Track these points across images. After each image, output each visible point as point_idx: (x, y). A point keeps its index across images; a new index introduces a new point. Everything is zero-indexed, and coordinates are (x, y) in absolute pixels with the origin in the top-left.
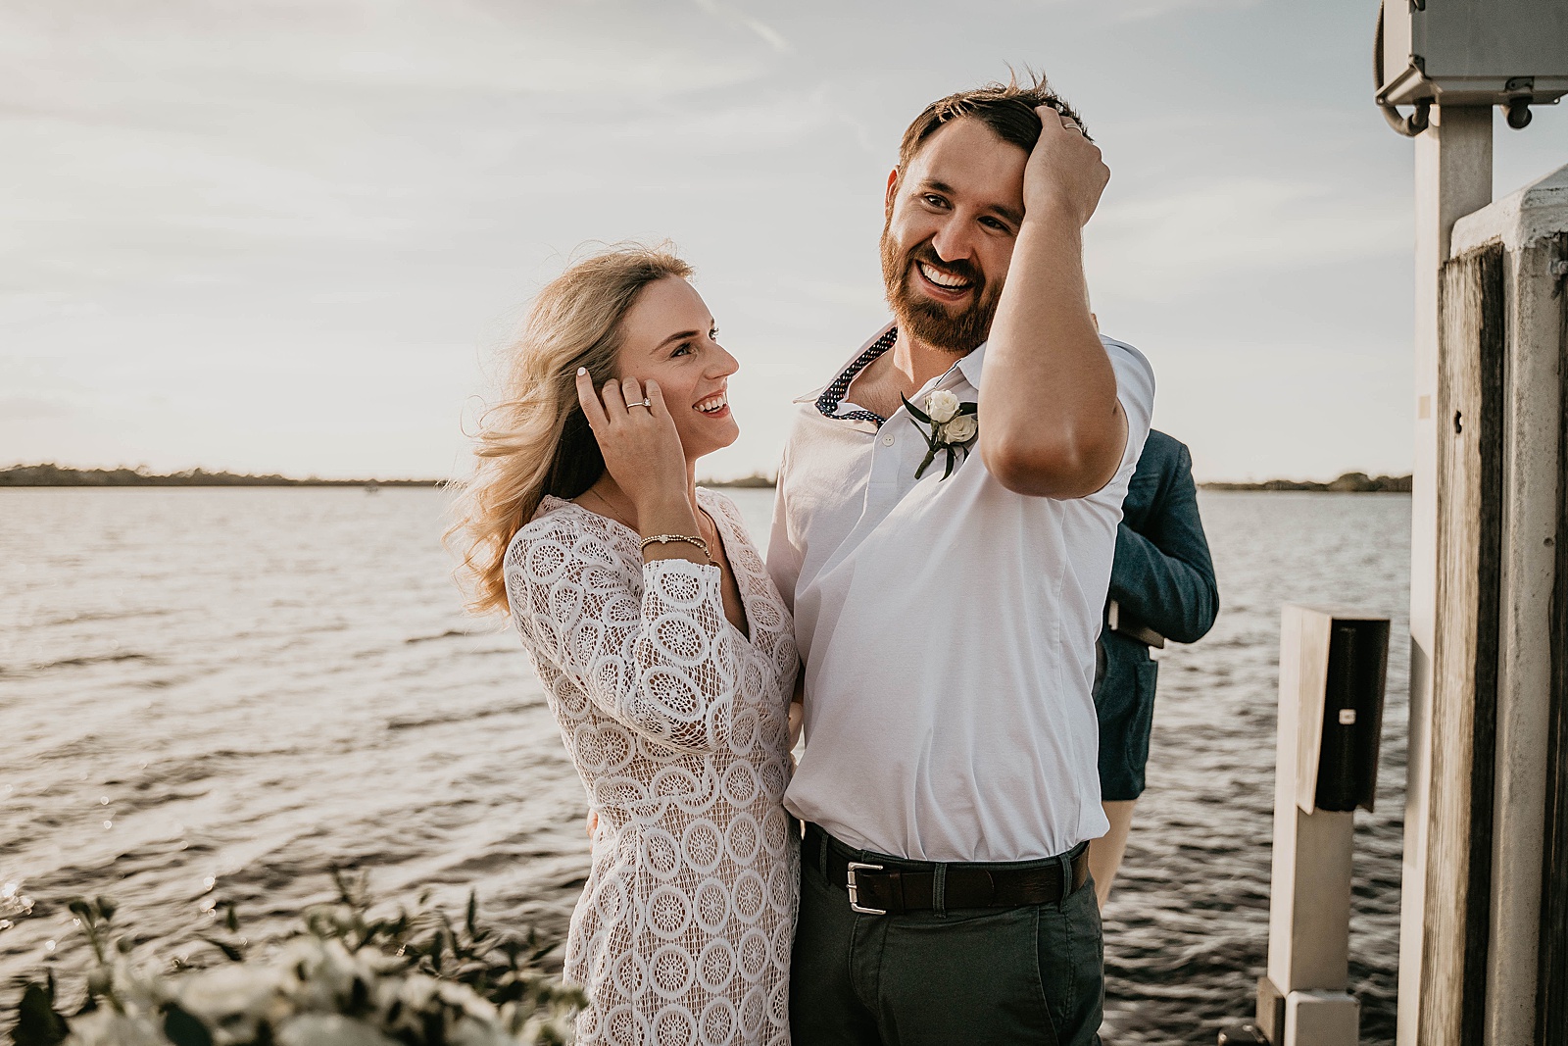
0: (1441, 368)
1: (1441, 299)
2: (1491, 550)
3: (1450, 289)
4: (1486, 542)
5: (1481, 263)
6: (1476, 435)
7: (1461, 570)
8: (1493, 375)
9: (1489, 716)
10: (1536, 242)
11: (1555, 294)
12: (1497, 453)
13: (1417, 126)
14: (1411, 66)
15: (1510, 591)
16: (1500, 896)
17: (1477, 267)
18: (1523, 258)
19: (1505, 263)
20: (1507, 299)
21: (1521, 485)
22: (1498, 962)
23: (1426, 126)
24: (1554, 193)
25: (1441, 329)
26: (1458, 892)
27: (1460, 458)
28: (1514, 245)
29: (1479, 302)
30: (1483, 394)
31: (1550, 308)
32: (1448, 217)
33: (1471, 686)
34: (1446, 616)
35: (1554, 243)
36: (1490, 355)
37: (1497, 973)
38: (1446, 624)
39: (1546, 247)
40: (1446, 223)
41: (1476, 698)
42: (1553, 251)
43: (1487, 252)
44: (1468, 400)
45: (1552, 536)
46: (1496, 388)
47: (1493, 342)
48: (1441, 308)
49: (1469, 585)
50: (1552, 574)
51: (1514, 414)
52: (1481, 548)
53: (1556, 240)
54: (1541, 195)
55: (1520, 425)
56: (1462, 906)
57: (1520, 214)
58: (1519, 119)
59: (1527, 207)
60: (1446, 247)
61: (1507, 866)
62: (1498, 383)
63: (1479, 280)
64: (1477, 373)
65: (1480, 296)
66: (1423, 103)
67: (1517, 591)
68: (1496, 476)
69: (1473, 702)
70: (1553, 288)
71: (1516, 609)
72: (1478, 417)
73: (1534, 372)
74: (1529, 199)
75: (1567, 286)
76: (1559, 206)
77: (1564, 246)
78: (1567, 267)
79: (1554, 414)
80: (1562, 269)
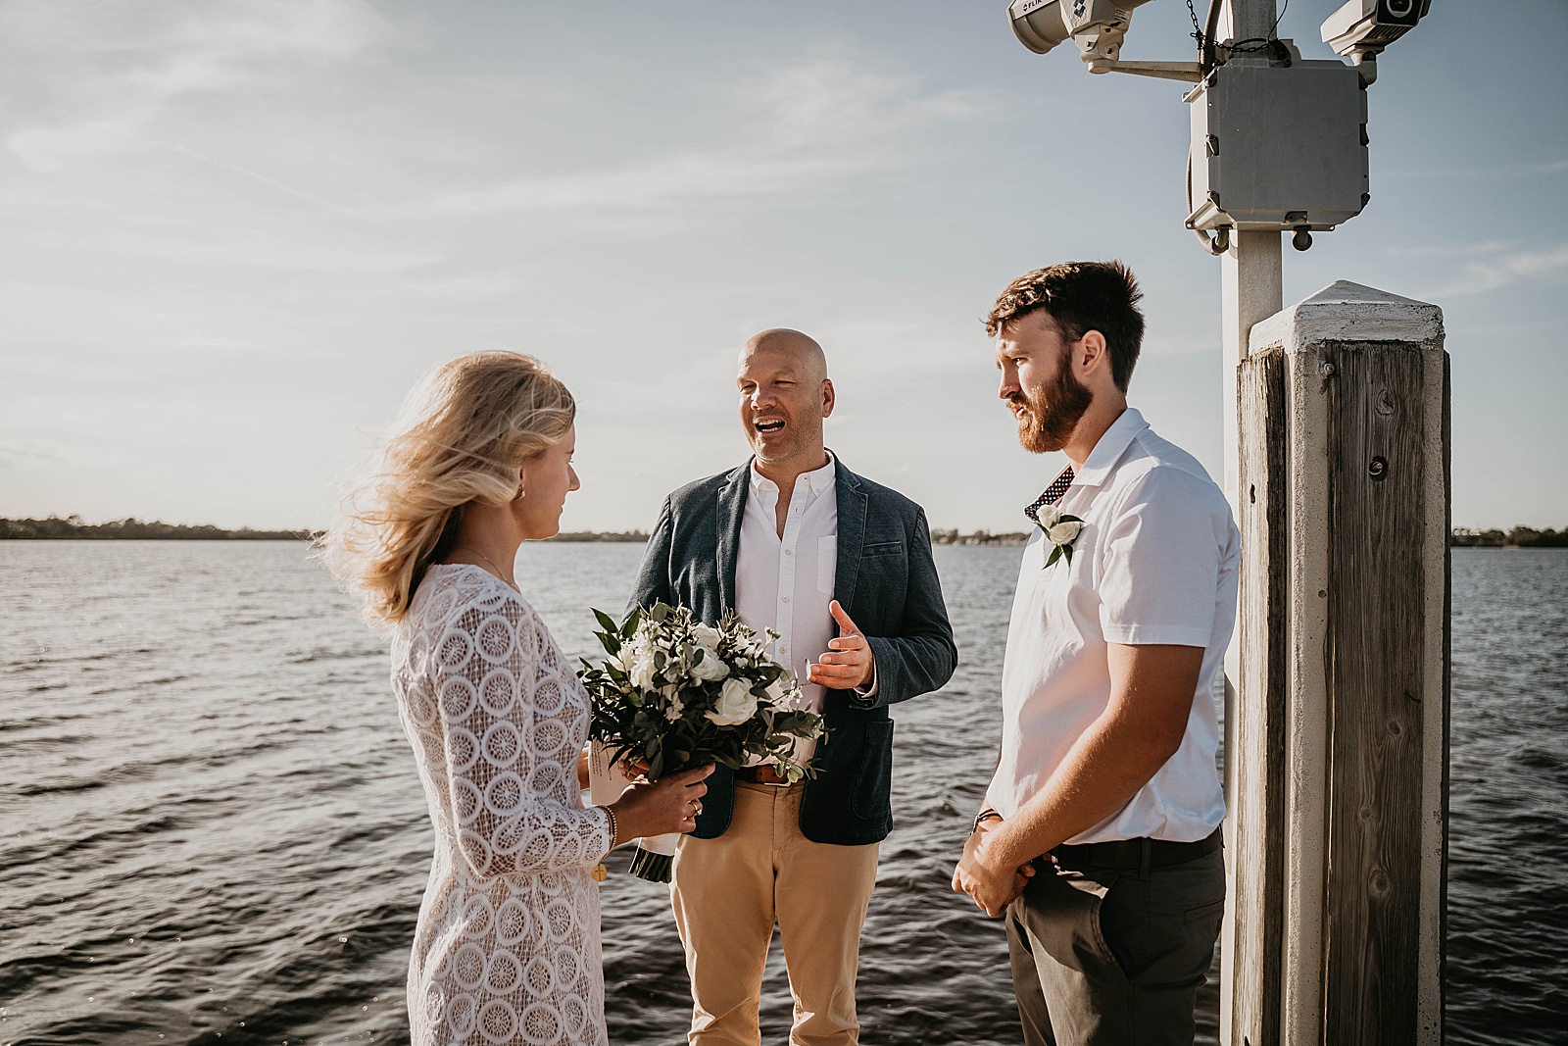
0: (1240, 449)
1: (1239, 391)
2: (1278, 600)
3: (1245, 383)
4: (1274, 593)
5: (1266, 364)
6: (1265, 505)
7: (1256, 617)
8: (1277, 455)
9: (1280, 739)
10: (1307, 347)
11: (1323, 390)
12: (1281, 520)
13: (1218, 249)
14: (1209, 200)
15: (1293, 634)
16: (1290, 890)
17: (1264, 366)
18: (1298, 360)
19: (1285, 364)
20: (1287, 393)
21: (1299, 547)
22: (1290, 946)
23: (1227, 247)
24: (1320, 308)
25: (1240, 415)
26: (1258, 888)
27: (1255, 524)
28: (1291, 351)
29: (1265, 395)
30: (1269, 472)
31: (1320, 402)
32: (1246, 322)
33: (1265, 712)
34: (1247, 656)
35: (1321, 348)
36: (1274, 439)
37: (1289, 955)
38: (1247, 663)
39: (1315, 352)
40: (1245, 327)
41: (1268, 724)
42: (1321, 355)
43: (1270, 355)
44: (1260, 478)
45: (1325, 589)
46: (1280, 466)
47: (1276, 428)
48: (1240, 398)
49: (1261, 628)
50: (1326, 620)
51: (1293, 488)
52: (1270, 598)
53: (1322, 346)
54: (1310, 309)
55: (1297, 497)
56: (1262, 899)
57: (1294, 324)
58: (1302, 243)
59: (1299, 318)
60: (1244, 346)
61: (1294, 864)
62: (1281, 463)
63: (1265, 378)
64: (1265, 453)
65: (1265, 391)
66: (1224, 229)
67: (1298, 634)
68: (1282, 539)
69: (1266, 727)
70: (1321, 385)
71: (1298, 650)
72: (1266, 489)
73: (1308, 454)
74: (1301, 313)
75: (1333, 384)
76: (1324, 318)
77: (1329, 351)
78: (1331, 369)
79: (1324, 489)
80: (1327, 369)
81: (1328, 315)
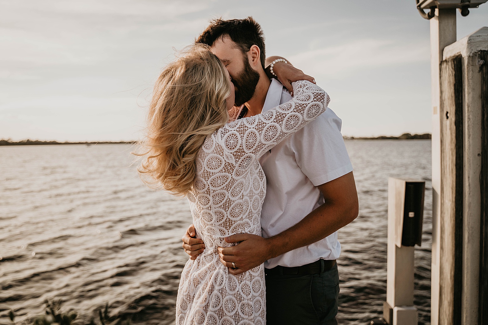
0: (441, 97)
1: (440, 74)
2: (459, 158)
3: (444, 71)
4: (458, 155)
6: (454, 119)
7: (449, 165)
8: (459, 99)
9: (460, 213)
10: (473, 54)
11: (479, 71)
12: (461, 125)
13: (431, 16)
15: (466, 171)
16: (465, 275)
17: (453, 63)
18: (468, 59)
19: (462, 61)
20: (463, 73)
21: (469, 136)
23: (434, 16)
24: (479, 37)
25: (441, 84)
26: (451, 273)
27: (448, 127)
28: (465, 55)
29: (453, 75)
30: (456, 106)
31: (478, 76)
32: (442, 46)
33: (454, 204)
34: (444, 180)
35: (479, 54)
36: (458, 92)
37: (465, 300)
38: (445, 183)
39: (476, 55)
40: (441, 48)
41: (456, 208)
42: (479, 57)
43: (456, 58)
44: (450, 108)
45: (480, 153)
46: (460, 104)
47: (459, 88)
48: (440, 77)
49: (452, 170)
50: (480, 166)
51: (466, 112)
53: (479, 53)
54: (474, 37)
55: (468, 116)
56: (453, 278)
57: (467, 44)
58: (465, 13)
59: (469, 42)
60: (441, 56)
61: (467, 264)
62: (461, 102)
63: (453, 67)
64: (454, 98)
65: (454, 73)
66: (433, 8)
67: (469, 171)
68: (461, 133)
70: (479, 69)
71: (468, 178)
72: (454, 113)
73: (473, 98)
74: (470, 39)
75: (484, 68)
76: (480, 41)
77: (482, 55)
78: (484, 62)
79: (480, 112)
80: (482, 62)
81: (482, 40)
